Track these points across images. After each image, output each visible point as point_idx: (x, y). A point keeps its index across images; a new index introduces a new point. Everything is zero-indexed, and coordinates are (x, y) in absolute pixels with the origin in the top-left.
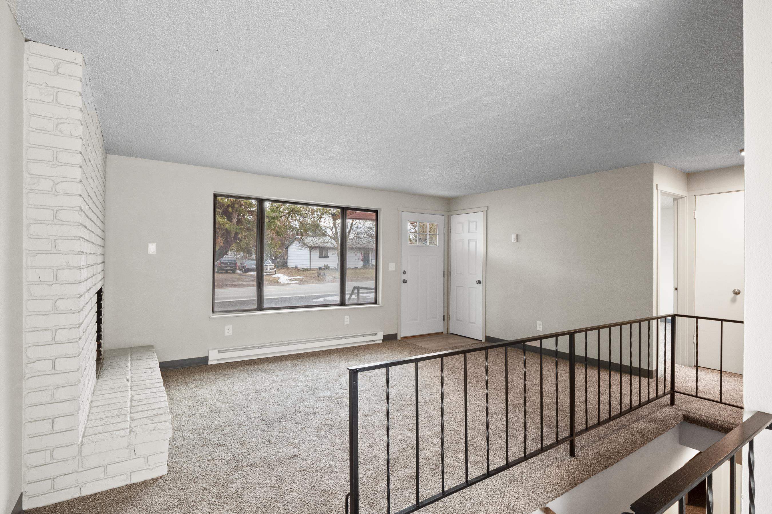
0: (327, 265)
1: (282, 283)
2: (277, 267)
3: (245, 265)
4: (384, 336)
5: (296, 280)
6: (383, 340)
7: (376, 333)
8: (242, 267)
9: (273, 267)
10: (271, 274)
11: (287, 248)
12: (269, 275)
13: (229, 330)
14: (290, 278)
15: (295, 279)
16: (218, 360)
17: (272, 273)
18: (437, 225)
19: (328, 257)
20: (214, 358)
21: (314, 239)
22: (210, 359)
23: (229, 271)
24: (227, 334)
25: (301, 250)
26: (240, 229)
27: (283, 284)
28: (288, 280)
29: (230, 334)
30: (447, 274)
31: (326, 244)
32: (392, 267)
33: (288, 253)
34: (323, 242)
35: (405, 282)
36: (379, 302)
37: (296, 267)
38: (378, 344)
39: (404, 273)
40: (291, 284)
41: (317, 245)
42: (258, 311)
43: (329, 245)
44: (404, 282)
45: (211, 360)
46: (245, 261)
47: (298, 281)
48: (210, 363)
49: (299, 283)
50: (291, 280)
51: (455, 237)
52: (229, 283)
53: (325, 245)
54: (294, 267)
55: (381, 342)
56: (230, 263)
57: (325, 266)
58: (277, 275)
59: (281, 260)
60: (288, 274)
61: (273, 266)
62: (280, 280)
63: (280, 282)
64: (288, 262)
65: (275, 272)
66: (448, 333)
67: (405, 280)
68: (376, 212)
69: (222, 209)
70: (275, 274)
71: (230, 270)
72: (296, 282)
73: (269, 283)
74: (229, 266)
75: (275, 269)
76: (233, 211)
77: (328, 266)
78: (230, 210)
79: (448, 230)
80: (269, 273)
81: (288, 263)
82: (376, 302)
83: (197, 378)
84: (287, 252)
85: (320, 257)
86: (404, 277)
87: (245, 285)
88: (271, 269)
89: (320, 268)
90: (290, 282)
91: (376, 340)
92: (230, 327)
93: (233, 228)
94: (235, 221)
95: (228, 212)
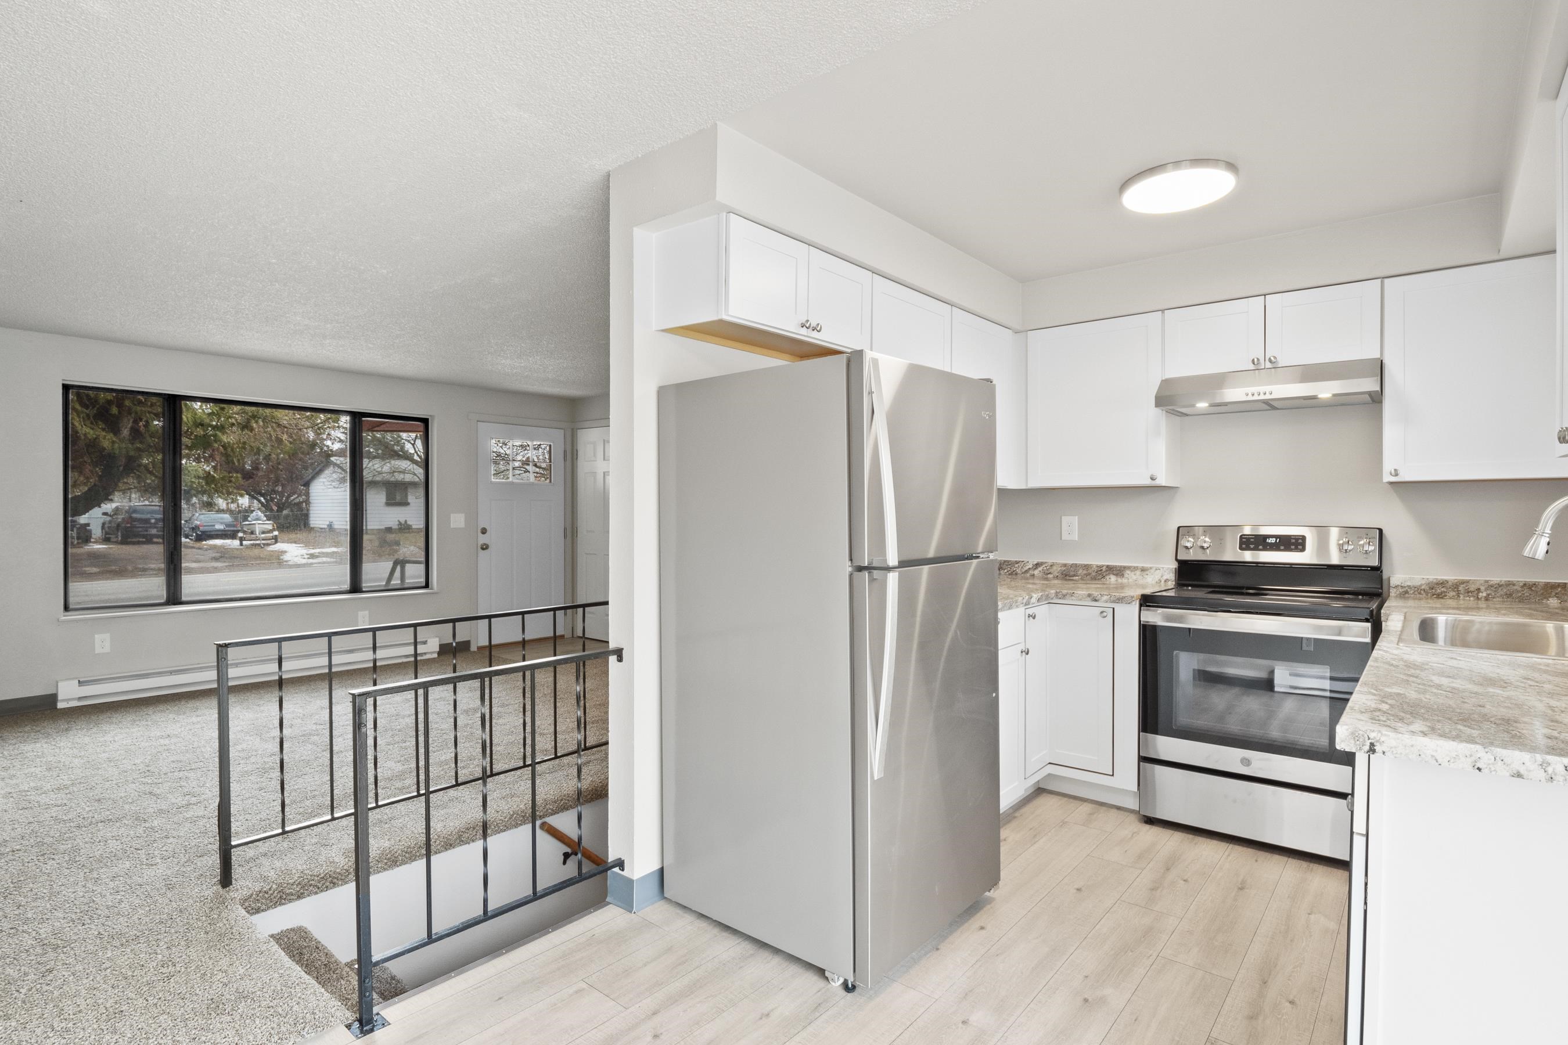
0: (406, 521)
1: (290, 563)
2: (281, 528)
3: (198, 523)
4: (441, 646)
5: (327, 555)
6: (439, 653)
7: (424, 640)
8: (190, 528)
9: (270, 527)
10: (264, 544)
11: (307, 484)
12: (259, 545)
13: (102, 642)
14: (312, 551)
15: (323, 553)
16: (80, 699)
17: (269, 542)
18: (550, 446)
19: (408, 504)
20: (69, 694)
21: (371, 464)
22: (60, 698)
23: (155, 540)
24: (98, 650)
25: (339, 490)
26: (139, 449)
27: (292, 565)
28: (306, 556)
29: (107, 649)
30: (571, 532)
31: (402, 476)
32: (458, 521)
33: (311, 495)
34: (394, 472)
35: (485, 547)
36: (432, 585)
37: (330, 526)
38: (428, 660)
39: (484, 531)
40: (312, 564)
41: (378, 479)
42: (170, 605)
43: (408, 478)
44: (483, 549)
45: (63, 700)
46: (197, 515)
47: (331, 558)
48: (61, 705)
49: (333, 562)
50: (312, 556)
51: (583, 467)
52: (153, 566)
53: (400, 477)
54: (326, 527)
55: (436, 655)
56: (156, 519)
57: (400, 524)
58: (280, 546)
59: (292, 511)
60: (307, 544)
61: (269, 525)
62: (286, 557)
63: (286, 561)
64: (311, 515)
65: (276, 539)
66: (573, 637)
67: (485, 544)
68: (425, 421)
69: (96, 409)
70: (276, 542)
71: (157, 536)
72: (324, 559)
73: (258, 564)
74: (155, 528)
75: (276, 533)
76: (120, 412)
77: (408, 523)
78: (114, 410)
79: (571, 455)
80: (258, 542)
81: (311, 519)
82: (427, 586)
83: (27, 729)
84: (307, 494)
85: (388, 504)
86: (482, 539)
87: (192, 568)
88: (263, 533)
89: (389, 530)
90: (311, 561)
91: (425, 654)
92: (107, 636)
93: (120, 448)
94: (125, 432)
95: (110, 414)
